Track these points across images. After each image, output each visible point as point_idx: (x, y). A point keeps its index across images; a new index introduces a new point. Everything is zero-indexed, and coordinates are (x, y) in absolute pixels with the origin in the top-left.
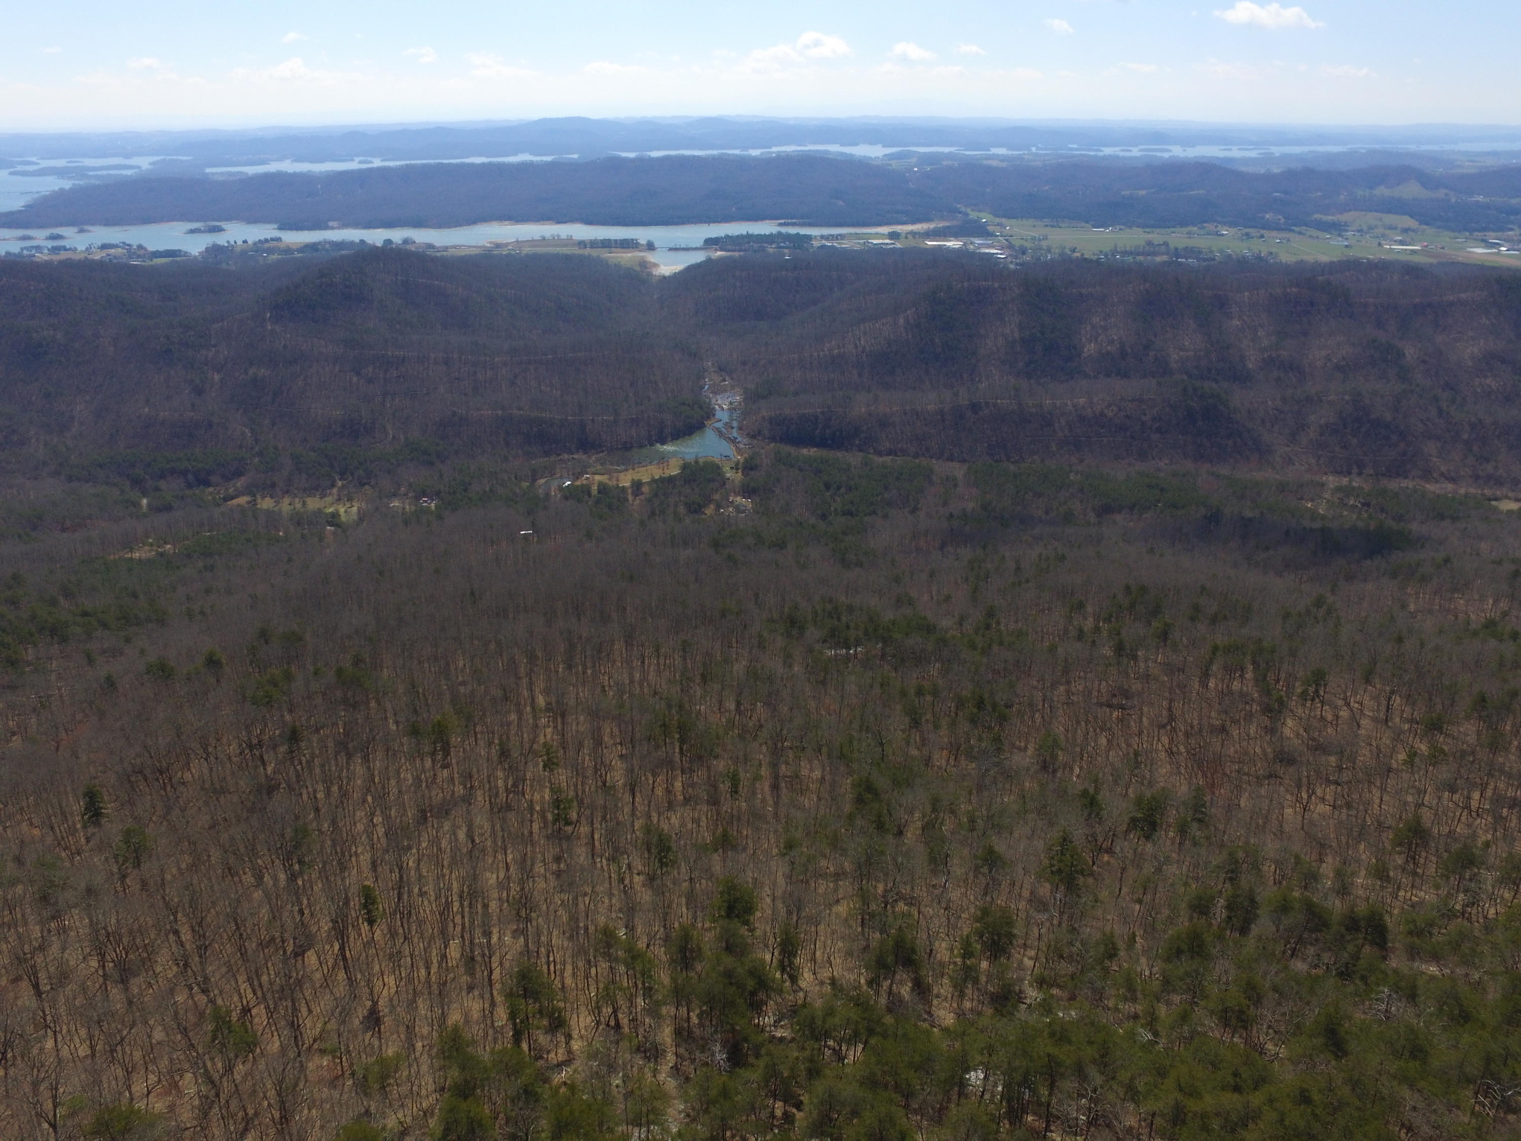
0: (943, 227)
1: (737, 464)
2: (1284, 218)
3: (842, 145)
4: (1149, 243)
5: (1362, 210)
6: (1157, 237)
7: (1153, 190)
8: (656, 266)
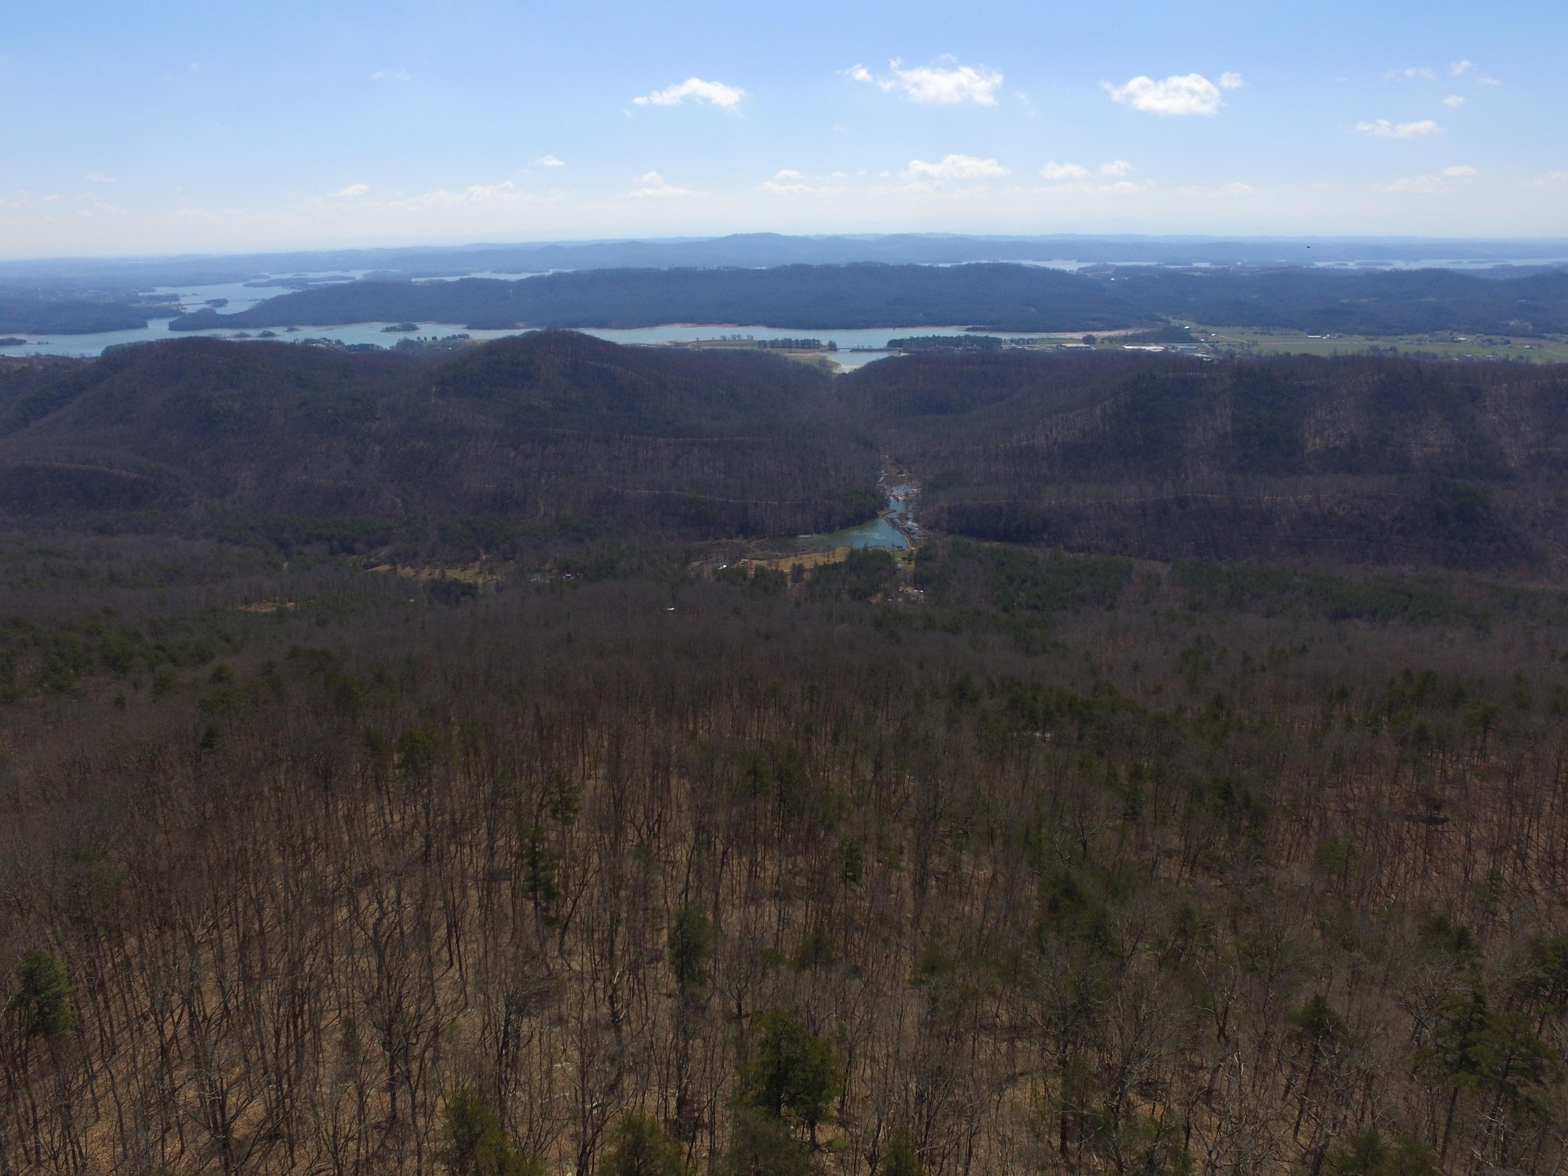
0: (1140, 331)
1: (910, 554)
2: (1532, 323)
4: (1375, 349)
6: (1382, 343)
7: (1376, 298)
8: (836, 365)
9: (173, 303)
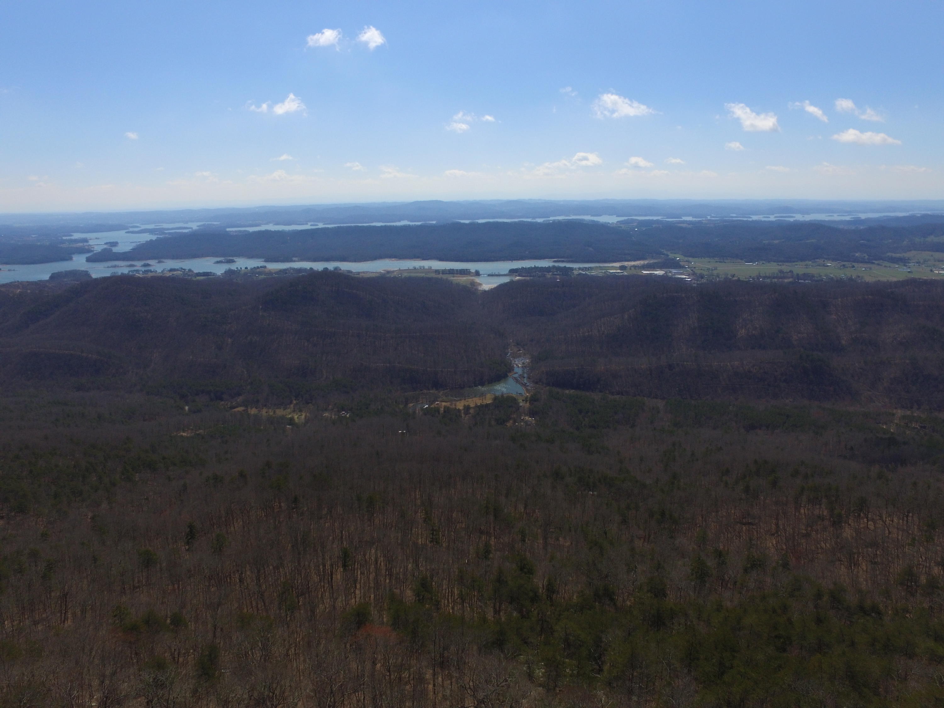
0: (653, 263)
1: (527, 398)
2: (868, 255)
3: (592, 216)
4: (781, 271)
5: (919, 250)
6: (786, 268)
7: (783, 240)
8: (480, 284)
9: (85, 244)
